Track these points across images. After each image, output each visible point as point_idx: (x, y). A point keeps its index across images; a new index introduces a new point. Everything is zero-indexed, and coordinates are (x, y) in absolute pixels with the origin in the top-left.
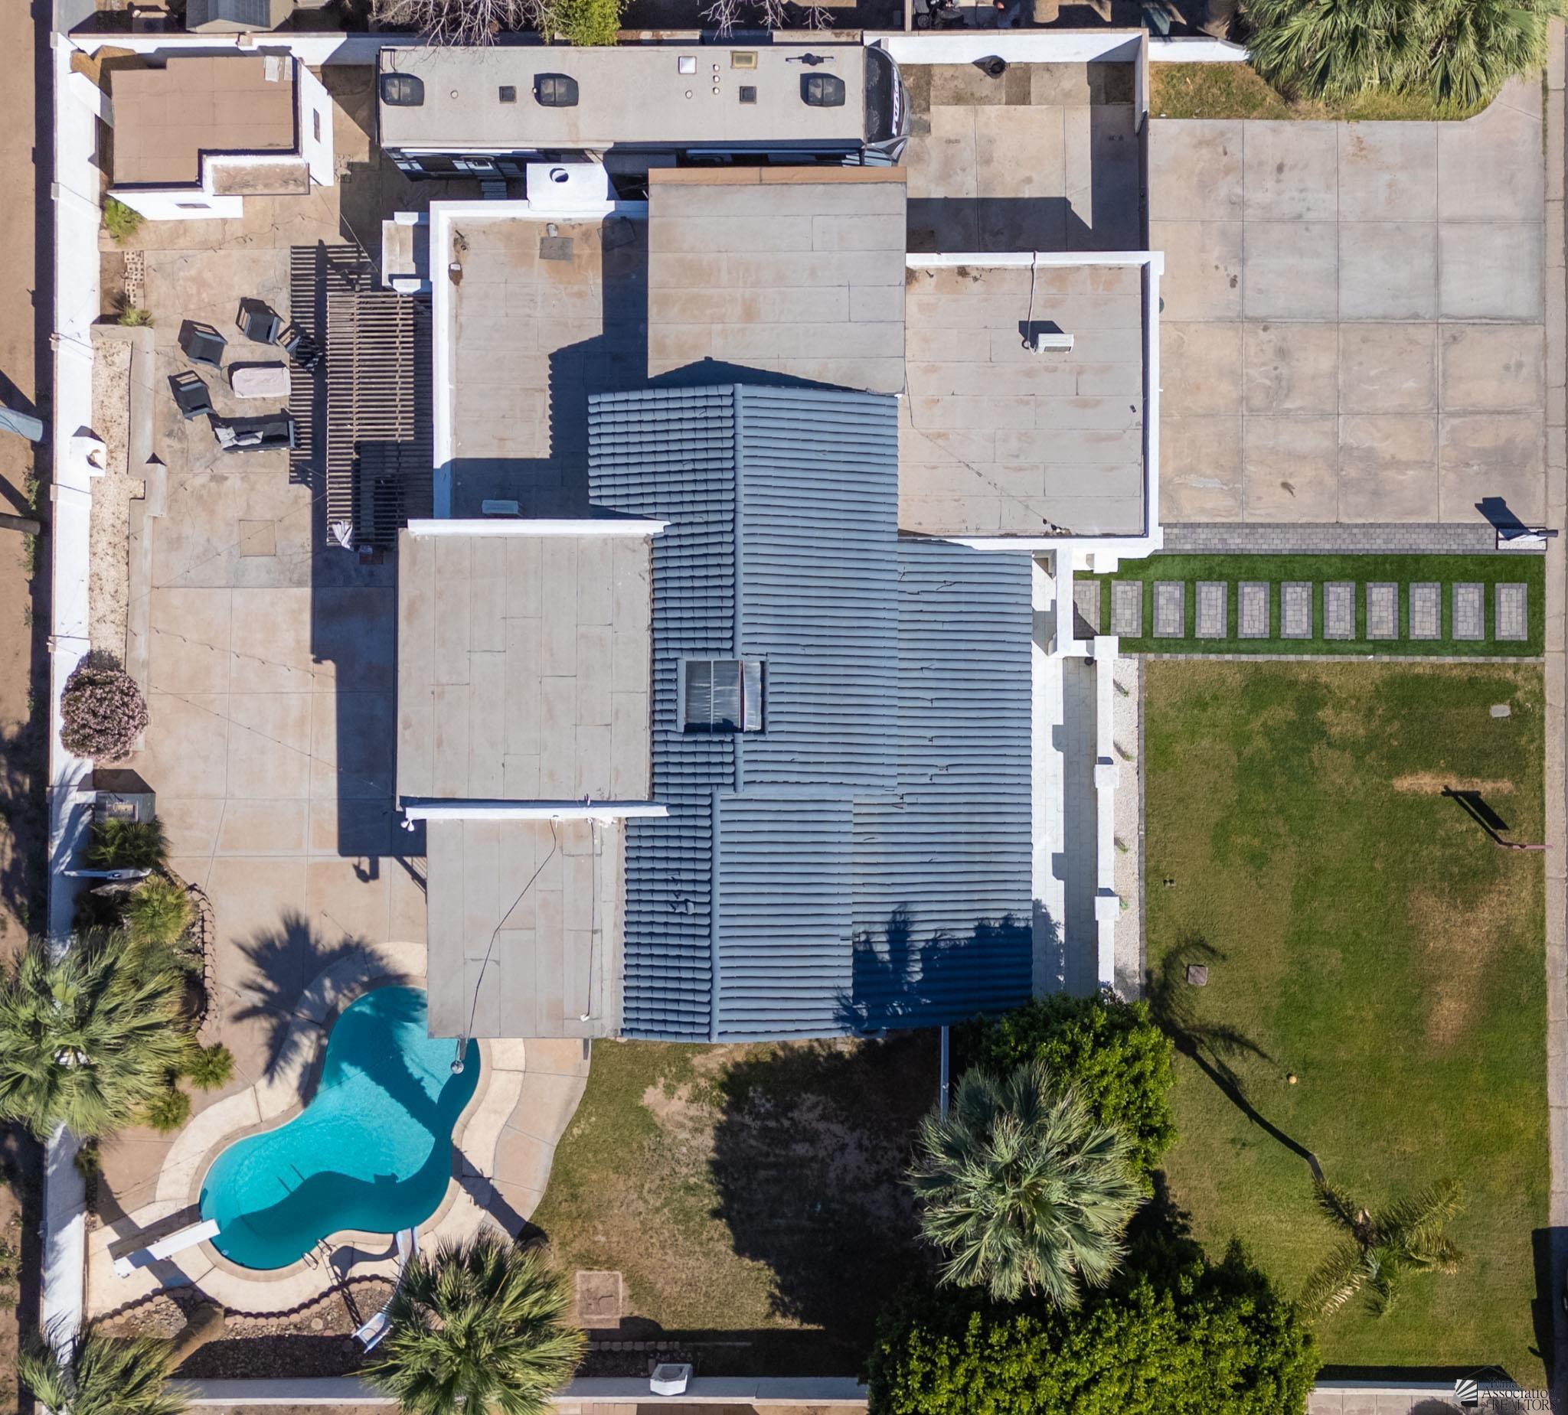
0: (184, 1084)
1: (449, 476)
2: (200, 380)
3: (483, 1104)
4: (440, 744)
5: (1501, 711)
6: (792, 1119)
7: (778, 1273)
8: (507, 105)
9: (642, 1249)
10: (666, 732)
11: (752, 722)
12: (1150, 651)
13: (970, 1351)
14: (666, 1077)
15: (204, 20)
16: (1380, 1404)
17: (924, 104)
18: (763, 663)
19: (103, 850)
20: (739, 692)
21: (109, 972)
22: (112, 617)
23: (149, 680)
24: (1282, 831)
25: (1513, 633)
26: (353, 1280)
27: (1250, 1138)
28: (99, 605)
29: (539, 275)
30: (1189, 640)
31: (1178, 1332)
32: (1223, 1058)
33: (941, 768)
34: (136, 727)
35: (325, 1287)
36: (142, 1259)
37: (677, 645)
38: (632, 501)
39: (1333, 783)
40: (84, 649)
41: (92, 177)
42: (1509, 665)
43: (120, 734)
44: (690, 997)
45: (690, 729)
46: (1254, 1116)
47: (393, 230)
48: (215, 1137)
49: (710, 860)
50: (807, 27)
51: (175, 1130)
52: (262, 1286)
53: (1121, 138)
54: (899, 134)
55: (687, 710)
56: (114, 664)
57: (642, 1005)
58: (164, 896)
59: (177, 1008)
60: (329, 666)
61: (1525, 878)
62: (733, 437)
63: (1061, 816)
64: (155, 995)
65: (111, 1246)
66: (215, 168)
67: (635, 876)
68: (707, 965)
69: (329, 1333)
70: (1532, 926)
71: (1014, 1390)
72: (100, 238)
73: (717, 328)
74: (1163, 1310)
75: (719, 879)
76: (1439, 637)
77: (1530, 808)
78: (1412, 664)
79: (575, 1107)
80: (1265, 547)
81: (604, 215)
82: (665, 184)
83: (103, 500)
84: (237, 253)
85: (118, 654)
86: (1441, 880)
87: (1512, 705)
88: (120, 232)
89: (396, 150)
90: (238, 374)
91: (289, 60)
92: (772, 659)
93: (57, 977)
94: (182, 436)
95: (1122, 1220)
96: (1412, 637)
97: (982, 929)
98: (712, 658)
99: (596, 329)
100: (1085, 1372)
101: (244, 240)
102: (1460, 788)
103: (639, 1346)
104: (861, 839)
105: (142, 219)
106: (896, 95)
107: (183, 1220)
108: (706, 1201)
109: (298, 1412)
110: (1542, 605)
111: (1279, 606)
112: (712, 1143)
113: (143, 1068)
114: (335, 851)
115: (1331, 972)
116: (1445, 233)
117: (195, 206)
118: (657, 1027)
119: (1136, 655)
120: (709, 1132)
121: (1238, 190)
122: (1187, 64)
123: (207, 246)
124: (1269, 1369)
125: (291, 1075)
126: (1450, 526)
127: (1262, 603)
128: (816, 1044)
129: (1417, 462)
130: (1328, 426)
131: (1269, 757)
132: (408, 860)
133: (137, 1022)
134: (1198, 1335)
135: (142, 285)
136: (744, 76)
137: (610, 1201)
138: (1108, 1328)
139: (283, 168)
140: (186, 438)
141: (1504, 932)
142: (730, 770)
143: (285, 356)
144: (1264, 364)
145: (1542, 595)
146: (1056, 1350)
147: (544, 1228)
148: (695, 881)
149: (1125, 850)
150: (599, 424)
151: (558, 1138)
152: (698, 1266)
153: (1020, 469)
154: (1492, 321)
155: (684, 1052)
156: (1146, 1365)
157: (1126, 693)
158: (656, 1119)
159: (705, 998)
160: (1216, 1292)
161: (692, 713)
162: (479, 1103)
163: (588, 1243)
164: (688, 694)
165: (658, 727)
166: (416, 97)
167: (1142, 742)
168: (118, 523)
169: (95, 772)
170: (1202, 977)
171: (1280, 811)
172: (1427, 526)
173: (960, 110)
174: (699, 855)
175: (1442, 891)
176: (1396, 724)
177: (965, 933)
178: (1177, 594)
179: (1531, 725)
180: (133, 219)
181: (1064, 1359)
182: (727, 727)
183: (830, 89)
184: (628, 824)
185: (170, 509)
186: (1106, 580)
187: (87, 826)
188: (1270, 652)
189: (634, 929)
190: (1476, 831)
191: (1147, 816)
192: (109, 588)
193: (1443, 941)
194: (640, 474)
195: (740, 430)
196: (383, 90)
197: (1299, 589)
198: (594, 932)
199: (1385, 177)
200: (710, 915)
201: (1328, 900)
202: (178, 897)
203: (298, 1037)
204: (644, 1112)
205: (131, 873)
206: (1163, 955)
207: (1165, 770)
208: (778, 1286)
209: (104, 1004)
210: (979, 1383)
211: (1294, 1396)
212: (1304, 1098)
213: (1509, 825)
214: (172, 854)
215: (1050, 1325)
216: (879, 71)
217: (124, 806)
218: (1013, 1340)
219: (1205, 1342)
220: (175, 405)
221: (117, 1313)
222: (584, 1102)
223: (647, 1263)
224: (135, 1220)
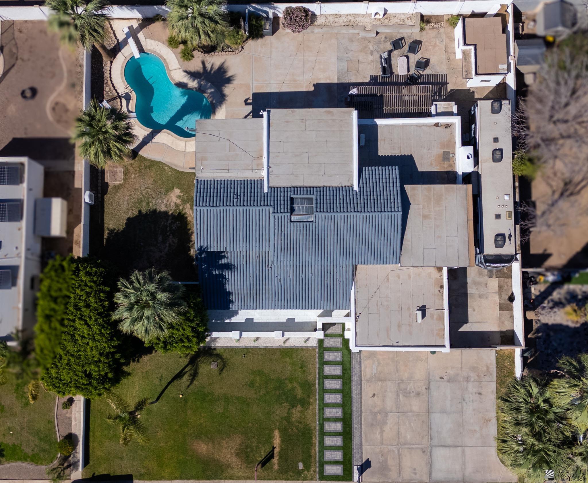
0: (182, 47)
1: (372, 124)
2: (403, 47)
3: (175, 139)
4: (287, 122)
5: (301, 466)
6: (170, 235)
7: (122, 231)
8: (492, 140)
9: (130, 189)
10: (291, 192)
11: (294, 218)
12: (319, 350)
13: (98, 287)
14: (183, 196)
15: (518, 45)
16: (78, 424)
17: (498, 276)
18: (313, 221)
19: (254, 20)
20: (303, 214)
21: (216, 22)
22: (327, 21)
23: (307, 33)
24: (261, 393)
25: (326, 471)
26: (121, 100)
27: (163, 382)
28: (331, 17)
29: (437, 151)
30: (323, 363)
31: (103, 353)
32: (188, 373)
33: (280, 280)
34: (292, 30)
35: (119, 91)
36: (128, 35)
37: (318, 195)
38: (364, 180)
39: (276, 410)
40: (317, 13)
41: (467, 11)
42: (316, 469)
43: (290, 25)
44: (208, 200)
45: (292, 199)
46: (169, 383)
47: (452, 105)
48: (165, 56)
49: (251, 206)
50: (521, 235)
51: (167, 44)
52: (119, 72)
53: (489, 341)
54: (487, 266)
55: (298, 198)
56: (312, 22)
57: (206, 185)
58: (240, 39)
59: (205, 44)
60: (312, 89)
61: (246, 473)
62: (385, 211)
63: (266, 321)
64: (209, 36)
65: (132, 26)
66: (471, 49)
67: (246, 183)
68: (218, 205)
69: (105, 93)
70: (230, 475)
71: (86, 301)
72: (448, 15)
73: (421, 206)
74: (110, 348)
75: (245, 208)
76: (325, 445)
77: (269, 475)
78: (316, 436)
79: (174, 167)
80: (354, 388)
81: (457, 171)
82: (467, 190)
83: (364, 17)
84: (444, 57)
85: (316, 23)
86: (245, 445)
87: (302, 470)
88: (450, 21)
89: (477, 106)
90: (405, 58)
91: (506, 72)
92: (314, 224)
93: (215, 7)
94: (385, 41)
95: (138, 335)
96: (325, 437)
97: (230, 294)
98: (314, 206)
99: (420, 169)
100: (91, 323)
101: (448, 59)
102: (275, 452)
103: (99, 188)
104: (257, 254)
105: (454, 27)
106: (499, 265)
107: (140, 47)
108: (144, 209)
109: (81, 83)
110: (336, 480)
111: (335, 393)
112: (162, 210)
113: (187, 33)
114: (254, 92)
115: (215, 409)
116: (459, 449)
117: (459, 44)
118: (199, 190)
119: (318, 345)
120: (166, 209)
121: (472, 380)
122: (514, 363)
123: (446, 48)
124: (91, 382)
125: (185, 79)
126: (362, 450)
127: (335, 387)
128: (193, 242)
129: (383, 439)
130: (394, 409)
131: (285, 389)
132: (251, 114)
133: (201, 31)
134: (102, 359)
135: (433, 28)
136: (504, 215)
137: (144, 179)
138: (105, 330)
139: (471, 70)
140: (385, 43)
141: (228, 466)
142: (279, 211)
143: (411, 73)
144: (414, 388)
145: (339, 480)
146: (98, 314)
147: (137, 158)
148: (244, 201)
149: (254, 341)
150: (389, 170)
151: (164, 162)
152: (124, 207)
153: (377, 306)
154: (430, 464)
155: (191, 201)
156: (93, 342)
157: (305, 342)
158: (170, 193)
159: (208, 204)
160: (115, 366)
161: (297, 200)
162: (175, 138)
163: (132, 172)
164: (303, 198)
165: (292, 189)
166: (494, 111)
167: (290, 347)
168: (357, 22)
169: (279, 17)
170: (214, 367)
171: (268, 392)
172: (362, 442)
173: (497, 287)
174: (252, 202)
175: (242, 446)
176: (296, 431)
177: (228, 288)
178: (338, 359)
179: (296, 476)
180: (455, 25)
181: (95, 316)
182: (292, 210)
183: (500, 243)
184: (262, 180)
185: (362, 38)
186: (342, 335)
187: (262, 15)
188: (319, 389)
189: (229, 183)
190: (261, 457)
191: (266, 349)
192: (337, 20)
193: (225, 446)
194: (373, 183)
195: (387, 214)
196: (496, 101)
197: (340, 399)
198: (228, 170)
199: (478, 429)
200: (234, 205)
201: (239, 408)
202: (239, 43)
203: (196, 82)
204: (172, 189)
205: (247, 29)
206: (221, 354)
207: (281, 355)
208: (118, 231)
209: (207, 21)
210: (88, 290)
211: (83, 390)
212: (175, 399)
213: (263, 468)
214: (253, 41)
215: (106, 313)
216: (507, 259)
217: (268, 27)
218: (101, 300)
219: (100, 361)
220: (395, 39)
221: (112, 29)
222: (175, 170)
223: (125, 191)
224: (140, 33)
